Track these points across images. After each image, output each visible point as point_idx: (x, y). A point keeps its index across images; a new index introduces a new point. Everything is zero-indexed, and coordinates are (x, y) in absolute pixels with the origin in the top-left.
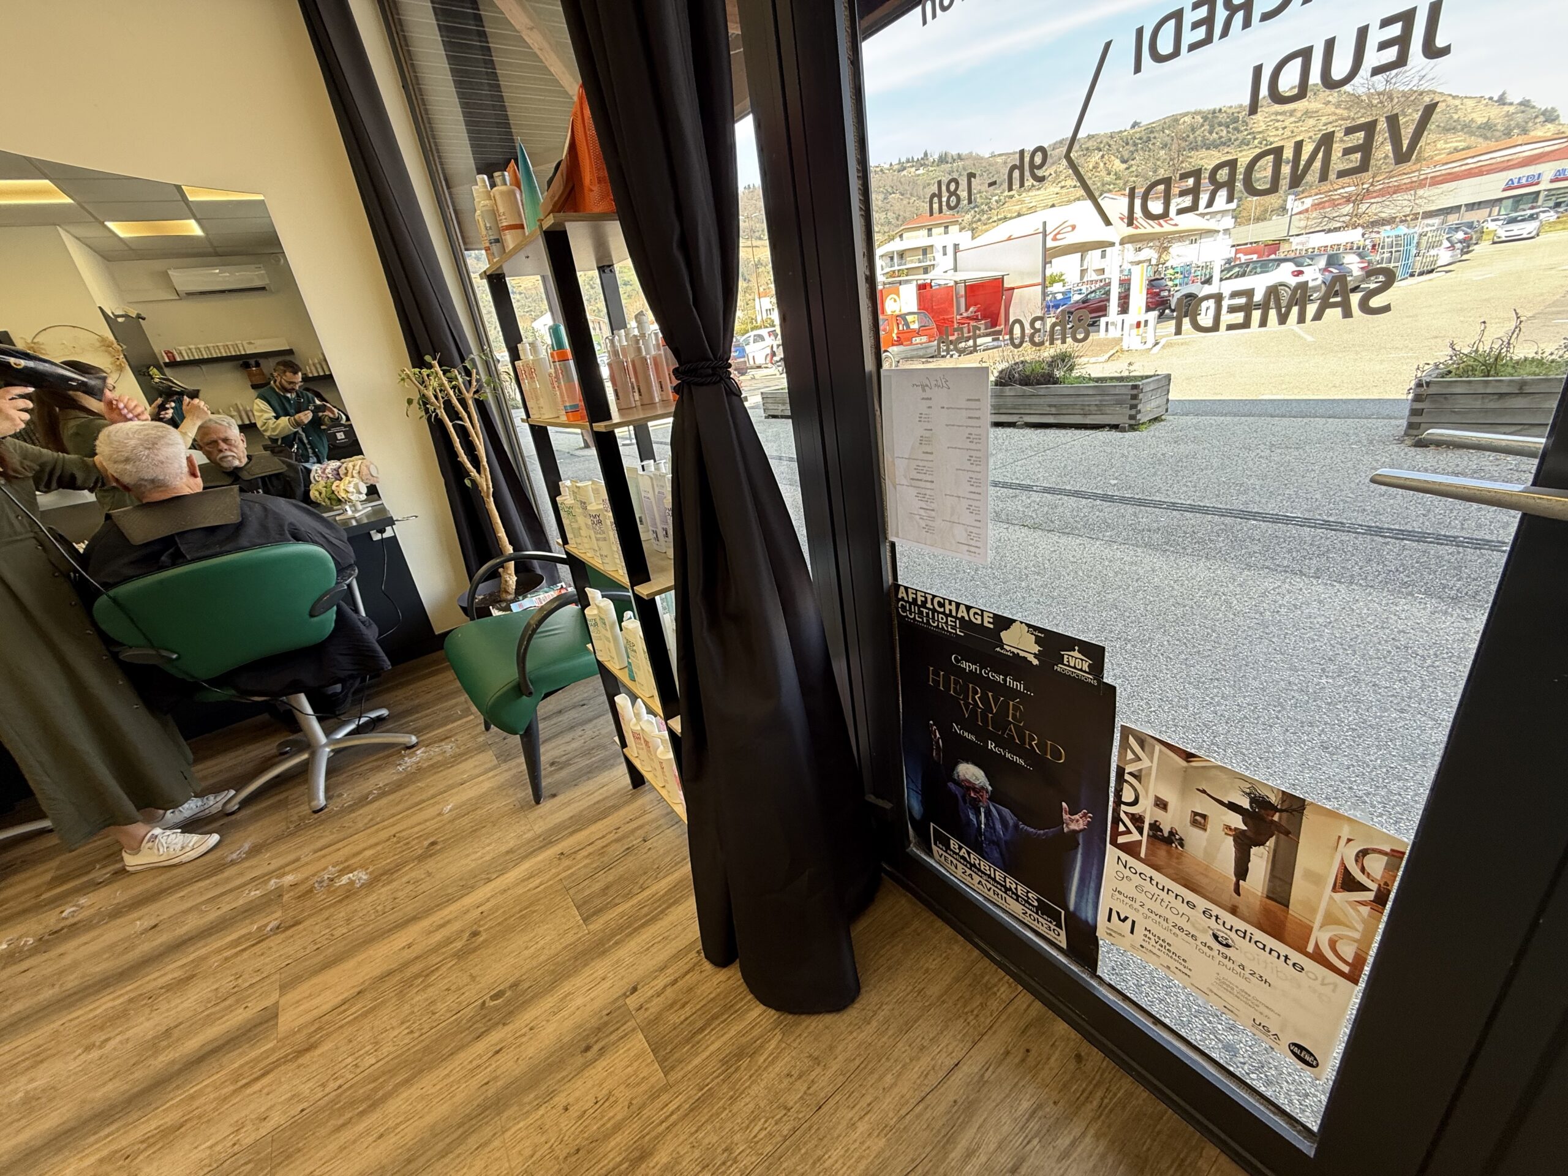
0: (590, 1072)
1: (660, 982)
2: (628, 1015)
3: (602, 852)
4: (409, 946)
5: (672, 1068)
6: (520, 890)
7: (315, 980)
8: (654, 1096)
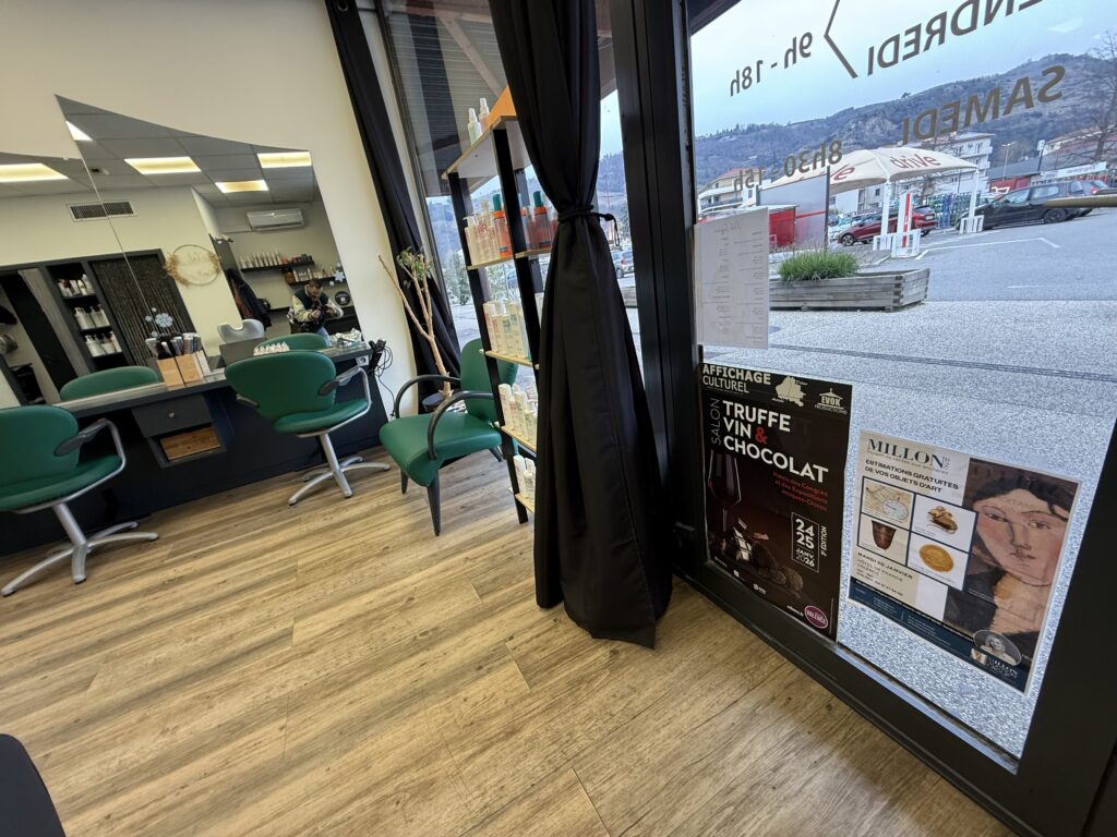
0: (482, 681)
1: (528, 636)
2: (505, 652)
3: (493, 559)
4: (371, 602)
5: (535, 684)
6: (440, 577)
7: (314, 617)
8: (522, 699)
